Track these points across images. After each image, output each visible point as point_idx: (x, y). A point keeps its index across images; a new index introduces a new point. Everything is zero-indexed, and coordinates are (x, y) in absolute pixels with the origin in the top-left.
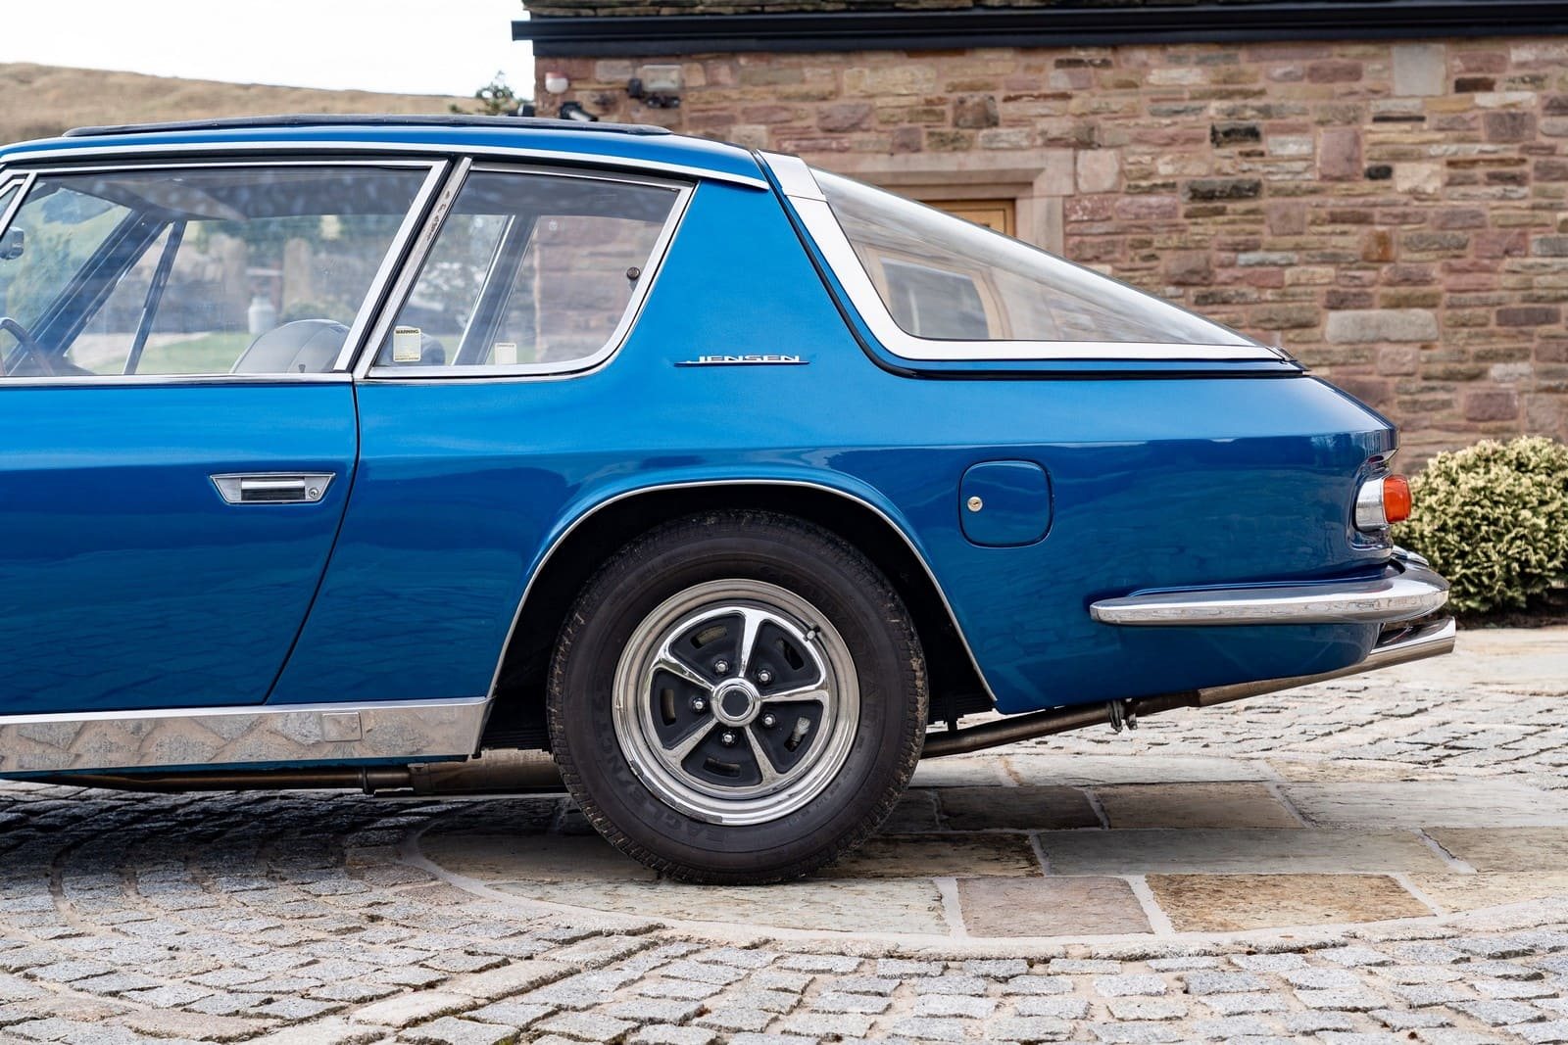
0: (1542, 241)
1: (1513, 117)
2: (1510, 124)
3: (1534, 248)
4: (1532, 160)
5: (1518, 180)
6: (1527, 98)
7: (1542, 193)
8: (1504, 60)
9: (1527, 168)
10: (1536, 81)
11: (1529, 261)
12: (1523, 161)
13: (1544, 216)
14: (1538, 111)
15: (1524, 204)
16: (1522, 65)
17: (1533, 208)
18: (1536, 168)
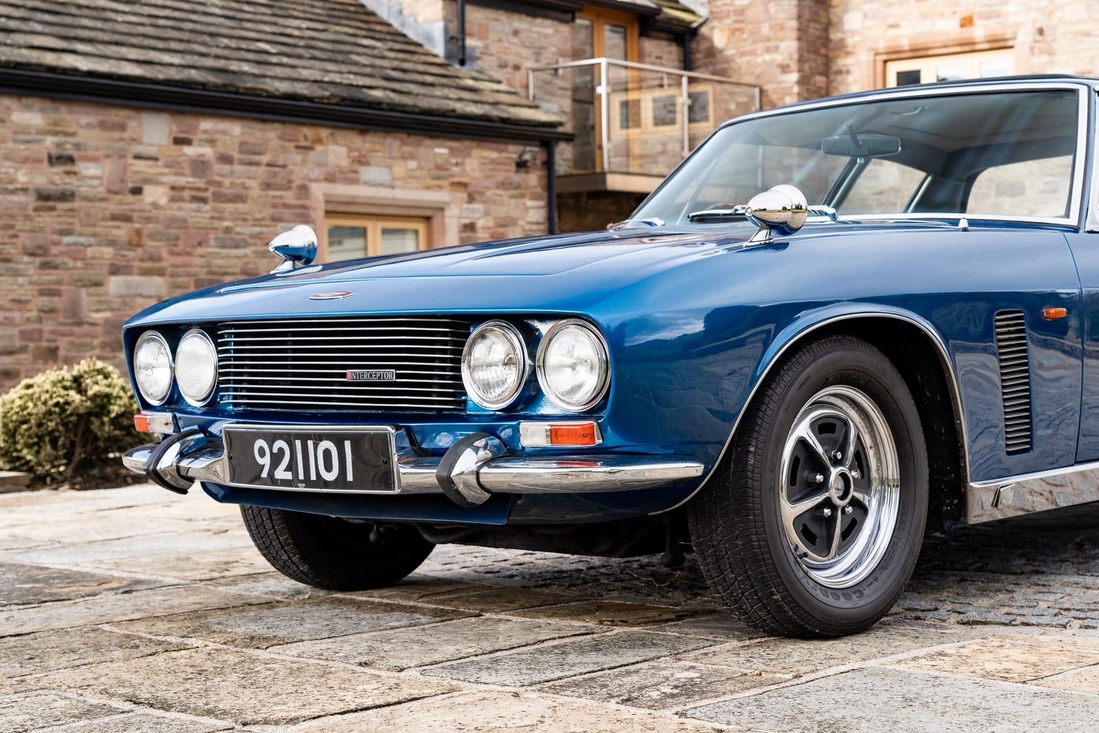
0: (216, 239)
1: (203, 162)
2: (200, 166)
3: (212, 242)
4: (211, 189)
5: (204, 200)
6: (208, 151)
7: (215, 210)
8: (196, 128)
9: (208, 194)
10: (212, 142)
11: (210, 250)
12: (206, 190)
13: (217, 223)
14: (213, 160)
15: (208, 215)
16: (206, 132)
17: (212, 218)
18: (214, 194)
